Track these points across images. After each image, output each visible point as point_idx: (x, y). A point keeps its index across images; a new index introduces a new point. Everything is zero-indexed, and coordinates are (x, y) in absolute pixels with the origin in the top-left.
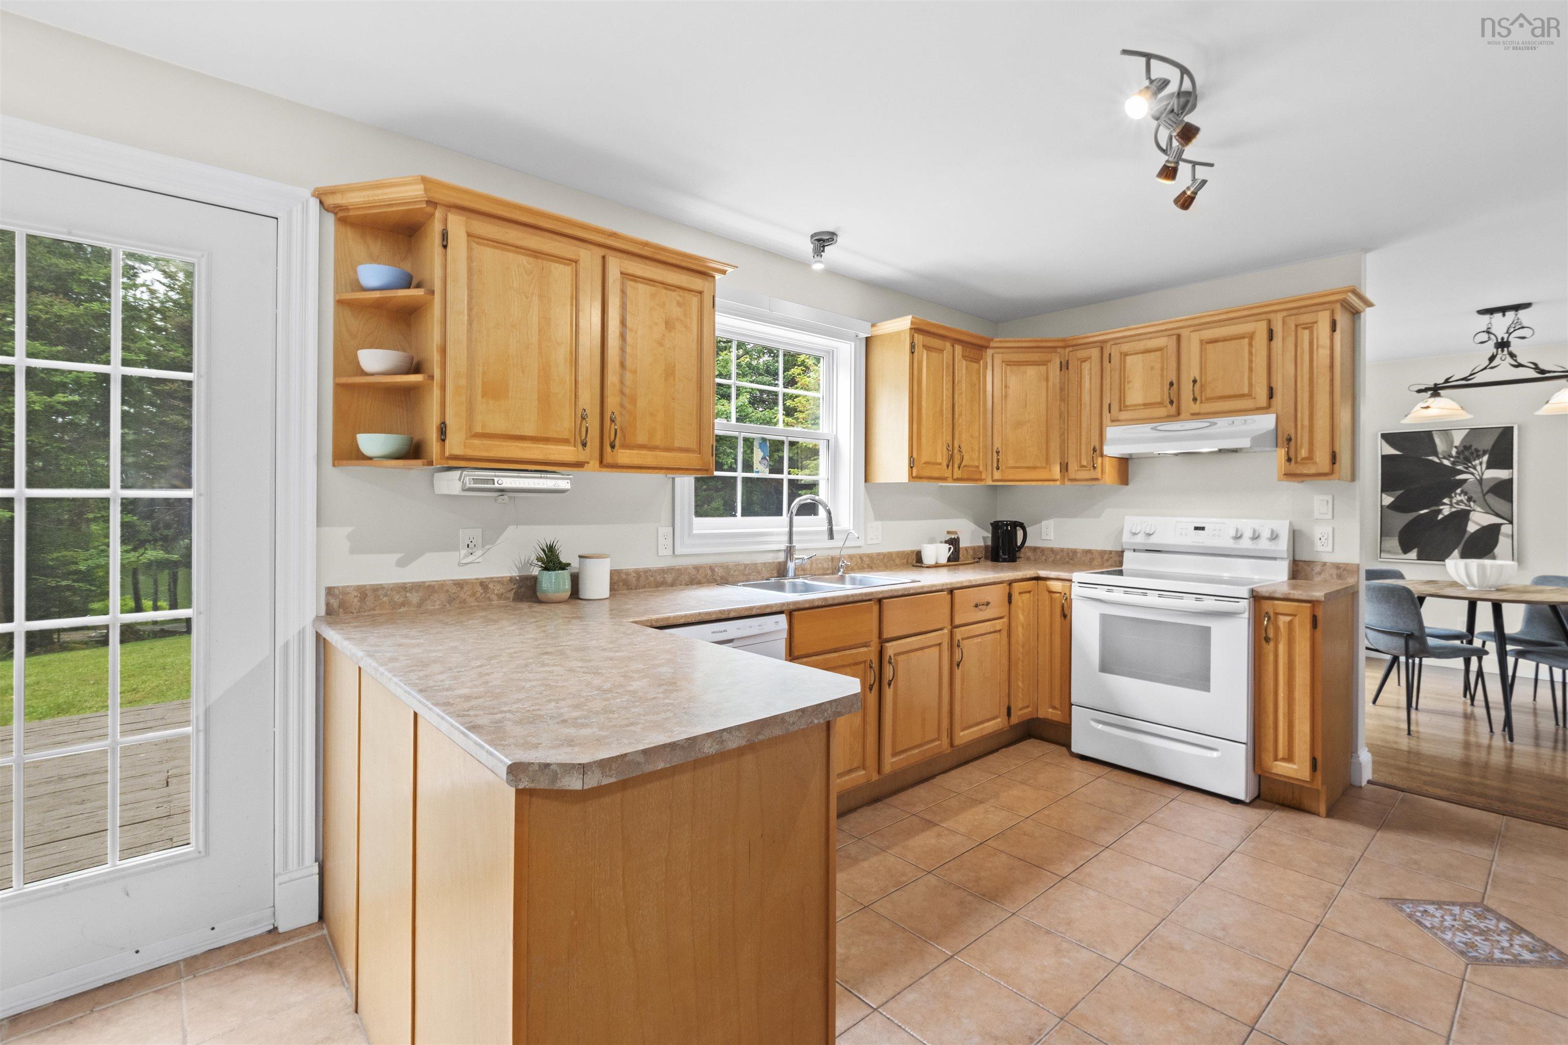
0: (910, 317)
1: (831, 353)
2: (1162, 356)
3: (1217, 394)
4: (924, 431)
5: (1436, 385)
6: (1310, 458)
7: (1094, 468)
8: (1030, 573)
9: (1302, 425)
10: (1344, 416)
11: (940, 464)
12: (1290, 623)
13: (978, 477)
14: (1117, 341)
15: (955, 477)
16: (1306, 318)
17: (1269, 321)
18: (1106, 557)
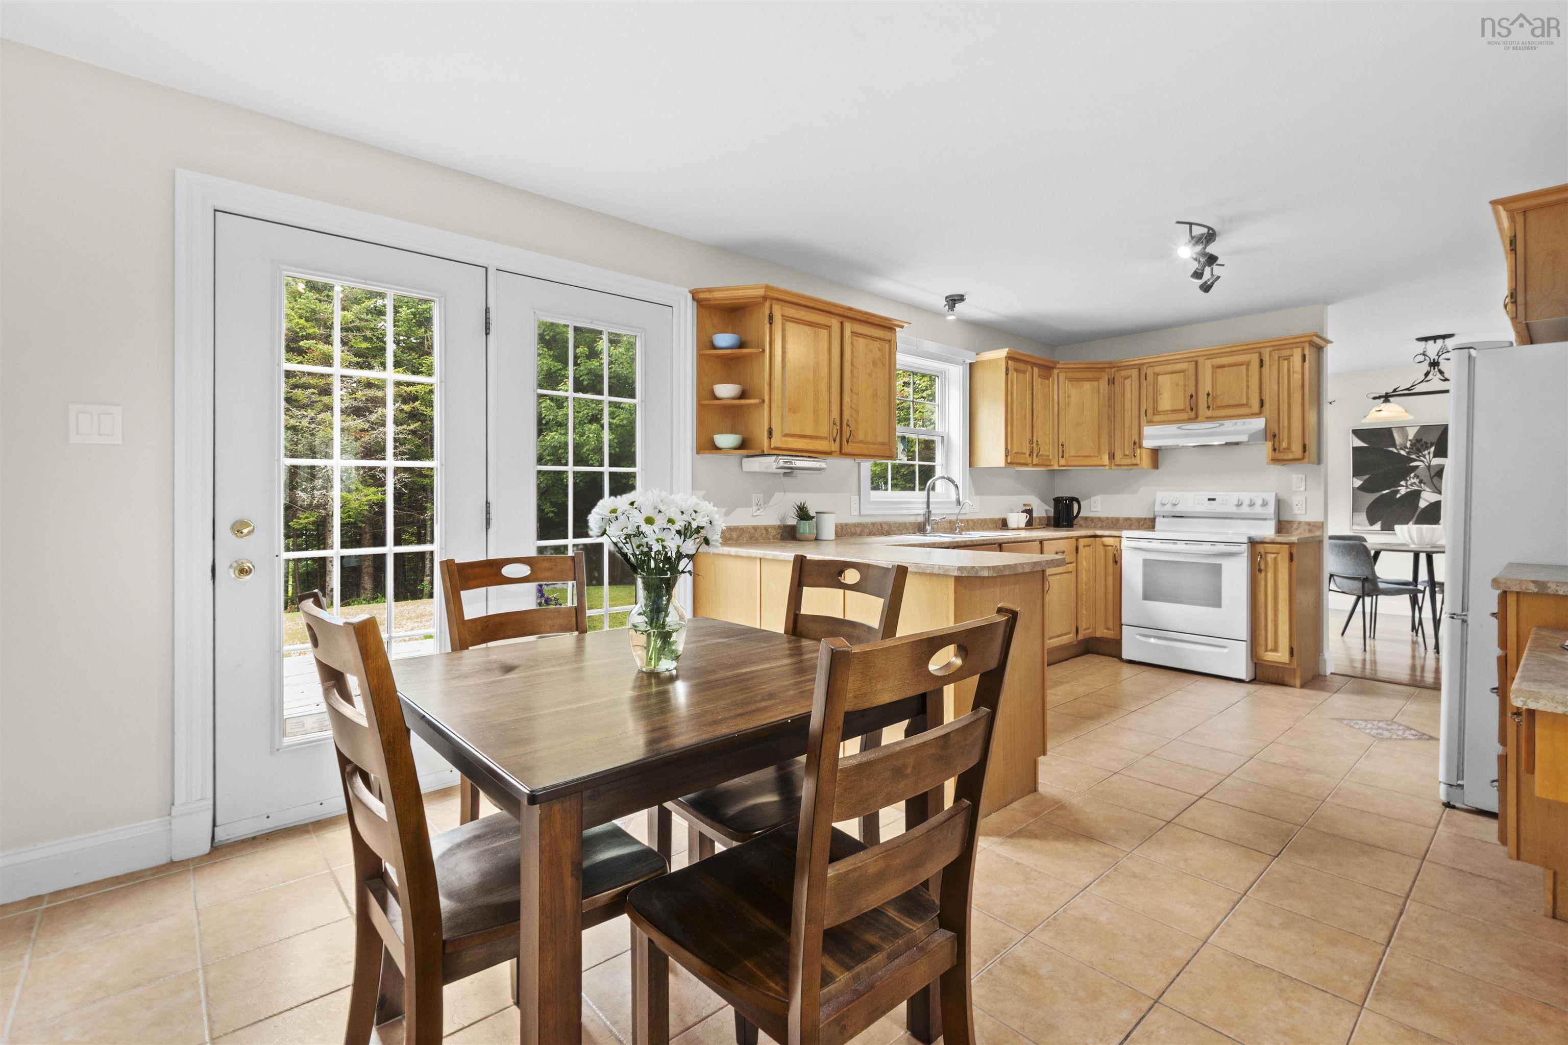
0: (1007, 349)
1: (943, 373)
2: (1185, 377)
3: (1224, 404)
4: (1015, 430)
5: (1387, 393)
6: (1288, 449)
7: (1135, 456)
8: (1090, 532)
9: (1283, 426)
10: (1312, 417)
11: (1024, 454)
12: (1275, 558)
13: (1048, 463)
14: (1151, 365)
15: (1034, 463)
16: (1285, 353)
17: (1260, 354)
18: (1142, 523)
